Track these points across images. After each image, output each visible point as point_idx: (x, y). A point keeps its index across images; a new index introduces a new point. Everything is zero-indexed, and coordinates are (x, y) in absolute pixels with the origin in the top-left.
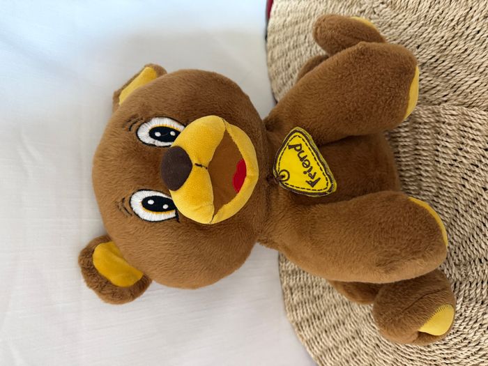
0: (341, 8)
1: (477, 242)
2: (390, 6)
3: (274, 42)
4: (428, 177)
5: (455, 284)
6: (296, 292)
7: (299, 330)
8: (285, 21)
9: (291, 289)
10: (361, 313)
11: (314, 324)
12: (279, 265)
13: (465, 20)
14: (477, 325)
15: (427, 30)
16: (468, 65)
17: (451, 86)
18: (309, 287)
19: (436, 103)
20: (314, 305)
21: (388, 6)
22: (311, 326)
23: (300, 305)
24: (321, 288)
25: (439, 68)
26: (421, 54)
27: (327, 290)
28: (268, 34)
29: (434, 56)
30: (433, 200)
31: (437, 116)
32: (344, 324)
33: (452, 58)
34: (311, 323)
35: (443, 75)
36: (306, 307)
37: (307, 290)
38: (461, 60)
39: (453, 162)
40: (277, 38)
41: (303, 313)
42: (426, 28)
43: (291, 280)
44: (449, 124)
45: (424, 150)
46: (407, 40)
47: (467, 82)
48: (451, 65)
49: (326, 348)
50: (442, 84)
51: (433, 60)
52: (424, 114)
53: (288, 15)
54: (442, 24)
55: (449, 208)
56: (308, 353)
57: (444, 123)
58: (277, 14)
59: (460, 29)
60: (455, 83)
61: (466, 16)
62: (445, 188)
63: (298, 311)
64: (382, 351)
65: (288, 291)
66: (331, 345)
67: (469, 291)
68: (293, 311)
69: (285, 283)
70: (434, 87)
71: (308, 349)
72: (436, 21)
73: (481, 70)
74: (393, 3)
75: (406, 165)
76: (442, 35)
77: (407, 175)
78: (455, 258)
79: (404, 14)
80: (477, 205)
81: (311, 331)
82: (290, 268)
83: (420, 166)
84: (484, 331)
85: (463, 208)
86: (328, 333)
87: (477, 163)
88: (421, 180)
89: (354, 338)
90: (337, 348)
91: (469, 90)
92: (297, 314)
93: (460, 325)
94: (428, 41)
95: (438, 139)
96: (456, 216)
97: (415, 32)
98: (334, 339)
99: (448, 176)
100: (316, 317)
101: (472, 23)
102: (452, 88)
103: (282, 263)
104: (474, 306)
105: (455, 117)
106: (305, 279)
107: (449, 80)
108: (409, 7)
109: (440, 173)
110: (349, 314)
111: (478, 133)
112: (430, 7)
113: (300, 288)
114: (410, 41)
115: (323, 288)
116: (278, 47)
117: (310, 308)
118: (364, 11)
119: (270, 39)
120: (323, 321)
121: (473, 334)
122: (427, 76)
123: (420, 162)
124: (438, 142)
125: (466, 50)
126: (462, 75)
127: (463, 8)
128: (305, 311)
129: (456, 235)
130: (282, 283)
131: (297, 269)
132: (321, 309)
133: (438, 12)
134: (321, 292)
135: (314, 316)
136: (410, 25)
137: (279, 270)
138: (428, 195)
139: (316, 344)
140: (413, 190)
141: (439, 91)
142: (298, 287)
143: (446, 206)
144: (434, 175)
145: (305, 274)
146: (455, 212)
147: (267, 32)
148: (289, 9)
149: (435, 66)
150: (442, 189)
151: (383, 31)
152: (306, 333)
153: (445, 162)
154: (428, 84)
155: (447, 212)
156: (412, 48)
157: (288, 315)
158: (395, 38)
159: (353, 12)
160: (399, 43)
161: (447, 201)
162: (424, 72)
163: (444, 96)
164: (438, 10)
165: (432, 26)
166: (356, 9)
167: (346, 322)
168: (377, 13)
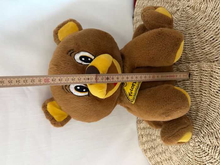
0: (168, 6)
3: (136, 20)
4: (205, 96)
5: (215, 146)
6: (145, 137)
7: (145, 153)
9: (142, 135)
10: (172, 150)
11: (152, 151)
12: (137, 125)
15: (209, 22)
18: (150, 135)
19: (212, 61)
20: (152, 143)
21: (191, 8)
22: (151, 152)
23: (146, 142)
24: (156, 136)
25: (214, 43)
26: (206, 35)
27: (158, 137)
28: (134, 16)
29: (212, 37)
30: (207, 107)
31: (212, 68)
34: (150, 151)
35: (216, 47)
36: (149, 143)
37: (150, 136)
39: (218, 91)
40: (138, 18)
41: (147, 146)
43: (142, 132)
44: (217, 73)
45: (204, 83)
46: (200, 27)
50: (216, 52)
51: (211, 39)
52: (206, 66)
54: (217, 20)
55: (215, 112)
56: (149, 163)
57: (215, 72)
58: (138, 7)
62: (213, 103)
63: (145, 145)
65: (141, 137)
66: (159, 161)
68: (143, 145)
69: (139, 133)
70: (211, 53)
71: (149, 161)
72: (214, 18)
74: (193, 7)
75: (195, 89)
76: (216, 26)
77: (196, 93)
78: (216, 135)
79: (198, 13)
81: (150, 153)
82: (142, 126)
83: (202, 90)
86: (158, 156)
88: (202, 97)
89: (169, 160)
90: (162, 162)
92: (144, 146)
94: (210, 29)
95: (211, 79)
96: (218, 116)
97: (204, 23)
98: (160, 159)
99: (215, 97)
100: (153, 148)
103: (138, 124)
106: (149, 131)
108: (201, 10)
109: (212, 95)
110: (167, 149)
112: (212, 11)
113: (146, 135)
115: (157, 136)
116: (138, 23)
117: (150, 144)
118: (179, 9)
119: (135, 18)
120: (156, 150)
122: (208, 47)
123: (202, 88)
124: (212, 81)
128: (148, 145)
129: (217, 124)
130: (138, 133)
131: (145, 127)
132: (155, 145)
133: (216, 14)
134: (156, 138)
135: (152, 147)
136: (201, 19)
137: (137, 127)
138: (205, 104)
139: (153, 159)
140: (198, 101)
141: (213, 55)
142: (145, 135)
143: (213, 111)
144: (209, 95)
145: (149, 129)
146: (217, 114)
147: (133, 15)
148: (144, 5)
149: (212, 42)
150: (212, 103)
151: (188, 21)
152: (148, 154)
153: (214, 90)
154: (208, 51)
155: (214, 113)
156: (202, 31)
157: (141, 146)
158: (193, 25)
159: (174, 9)
160: (195, 28)
161: (214, 108)
162: (207, 45)
163: (216, 58)
164: (215, 13)
165: (212, 21)
166: (175, 8)
167: (166, 152)
168: (185, 11)
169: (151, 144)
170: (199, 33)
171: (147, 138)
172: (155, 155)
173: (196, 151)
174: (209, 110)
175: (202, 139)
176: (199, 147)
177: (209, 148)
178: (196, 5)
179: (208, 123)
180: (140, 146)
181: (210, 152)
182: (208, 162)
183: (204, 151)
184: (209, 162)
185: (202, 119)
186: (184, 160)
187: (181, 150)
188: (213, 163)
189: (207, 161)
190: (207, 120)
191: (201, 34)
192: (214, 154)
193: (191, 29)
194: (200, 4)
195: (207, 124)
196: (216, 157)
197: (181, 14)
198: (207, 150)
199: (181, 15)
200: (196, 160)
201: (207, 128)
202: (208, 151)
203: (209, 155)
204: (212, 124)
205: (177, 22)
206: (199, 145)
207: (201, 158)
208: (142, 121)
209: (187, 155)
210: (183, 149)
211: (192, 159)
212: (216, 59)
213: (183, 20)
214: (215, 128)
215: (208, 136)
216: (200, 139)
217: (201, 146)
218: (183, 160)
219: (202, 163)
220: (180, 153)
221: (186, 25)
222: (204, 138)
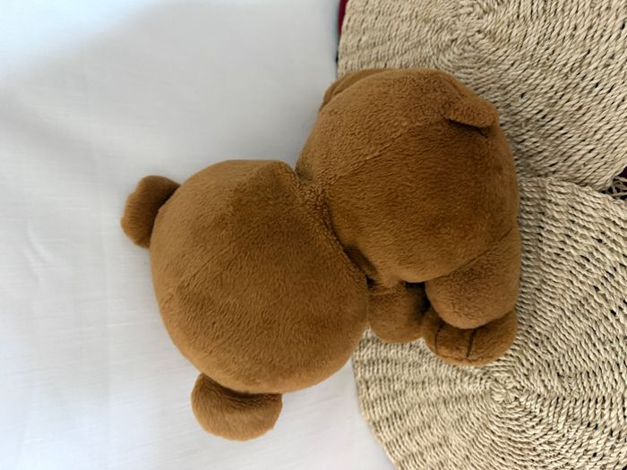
0: (428, 31)
1: (585, 351)
2: (488, 36)
3: (346, 68)
4: (528, 266)
5: (558, 398)
6: (374, 385)
7: (377, 431)
8: (360, 40)
9: (367, 382)
10: (448, 418)
11: (395, 424)
13: (580, 66)
14: (582, 450)
15: (533, 74)
16: (582, 128)
17: (560, 153)
18: (389, 380)
19: (542, 173)
20: (395, 403)
21: (486, 35)
22: (392, 427)
23: (378, 401)
24: (403, 382)
25: (547, 128)
26: (525, 105)
27: (411, 385)
28: (339, 57)
29: (541, 111)
30: (535, 294)
31: (542, 192)
32: (430, 427)
33: (563, 115)
34: (391, 423)
35: (552, 138)
36: (385, 404)
37: (387, 383)
38: (573, 120)
39: (559, 252)
40: (350, 63)
41: (382, 411)
42: (533, 71)
43: (367, 373)
44: (557, 204)
45: (525, 232)
46: (509, 85)
47: (579, 150)
48: (561, 125)
49: (409, 453)
50: (550, 149)
51: (539, 116)
52: (527, 186)
53: (364, 33)
54: (553, 68)
55: (554, 306)
56: (388, 458)
57: (550, 201)
58: (349, 30)
59: (575, 79)
60: (565, 150)
61: (582, 61)
62: (549, 282)
63: (375, 409)
64: (473, 465)
65: (363, 386)
66: (415, 450)
67: (574, 409)
68: (369, 408)
69: (359, 375)
70: (540, 152)
71: (387, 452)
72: (544, 63)
73: (598, 136)
74: (493, 32)
76: (551, 83)
78: (558, 367)
79: (505, 49)
80: (586, 307)
81: (391, 432)
82: (365, 357)
84: (590, 459)
85: (570, 308)
86: (411, 436)
87: (587, 256)
89: (441, 445)
90: (422, 454)
91: (581, 162)
92: (374, 412)
93: (562, 448)
94: (534, 89)
95: (542, 221)
96: (561, 316)
97: (519, 75)
98: (418, 444)
99: (552, 267)
100: (398, 416)
101: (589, 72)
102: (562, 155)
104: (578, 428)
105: (563, 197)
106: (385, 370)
107: (559, 145)
108: (511, 41)
109: (544, 263)
110: (436, 417)
111: (590, 219)
112: (538, 43)
113: (378, 381)
114: (513, 86)
115: (406, 382)
117: (390, 405)
118: (456, 39)
119: (341, 62)
120: (405, 421)
121: (576, 460)
122: (531, 137)
124: (542, 225)
125: (581, 107)
126: (574, 141)
127: (579, 50)
128: (384, 408)
130: (356, 375)
131: (374, 358)
132: (403, 407)
133: (547, 52)
134: (404, 387)
135: (395, 415)
136: (512, 65)
137: (353, 360)
138: (529, 288)
139: (398, 447)
141: (545, 157)
142: (375, 380)
143: (550, 304)
144: (537, 264)
145: (385, 364)
146: (560, 312)
147: (338, 53)
148: (364, 25)
149: (542, 123)
150: (545, 283)
151: (479, 69)
152: (385, 434)
153: (550, 250)
154: (532, 146)
155: (551, 311)
156: (515, 96)
157: (363, 413)
158: (494, 80)
159: (443, 39)
160: (498, 88)
161: (551, 298)
162: (528, 131)
163: (551, 166)
164: (547, 49)
165: (539, 71)
166: (446, 35)
167: (432, 425)
168: (472, 44)
169: (392, 406)
170: (508, 102)
171: (381, 388)
172: (404, 434)
173: (509, 416)
174: (538, 303)
175: (525, 382)
176: (516, 403)
177: (542, 405)
178: (498, 27)
179: (539, 337)
180: (360, 412)
181: (544, 414)
182: (542, 441)
183: (530, 412)
184: (545, 443)
185: (523, 328)
186: (480, 443)
187: (472, 416)
188: (552, 443)
189: (538, 439)
190: (535, 331)
191: (512, 104)
192: (555, 420)
193: (489, 89)
194: (508, 26)
195: (536, 341)
196: (560, 426)
197: (461, 51)
198: (538, 410)
199: (461, 54)
200: (510, 439)
201: (535, 352)
202: (541, 411)
203: (544, 421)
204: (548, 338)
205: (453, 73)
206: (516, 398)
207: (524, 431)
208: (365, 342)
209: (488, 428)
210: (476, 412)
211: (500, 437)
212: (552, 169)
213: (467, 68)
214: (556, 350)
215: (540, 371)
216: (520, 382)
217: (521, 400)
218: (477, 443)
219: (526, 447)
220: (470, 424)
221: (475, 80)
222: (528, 379)
